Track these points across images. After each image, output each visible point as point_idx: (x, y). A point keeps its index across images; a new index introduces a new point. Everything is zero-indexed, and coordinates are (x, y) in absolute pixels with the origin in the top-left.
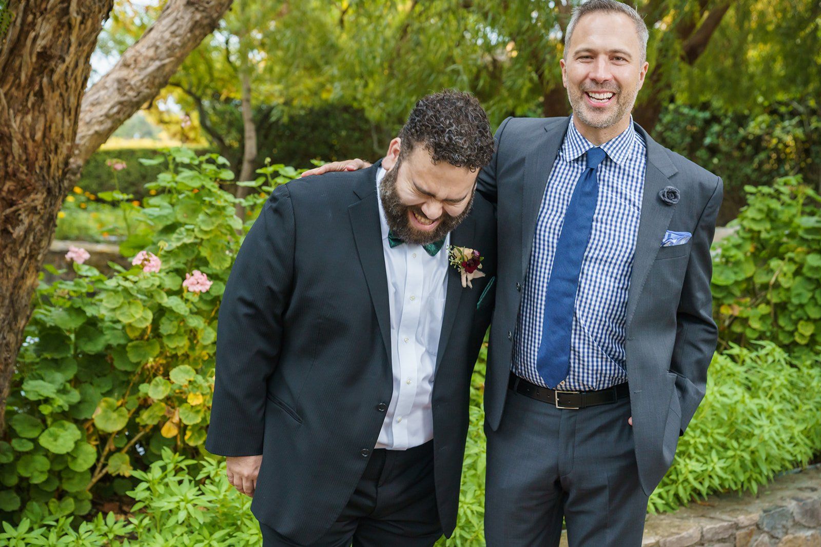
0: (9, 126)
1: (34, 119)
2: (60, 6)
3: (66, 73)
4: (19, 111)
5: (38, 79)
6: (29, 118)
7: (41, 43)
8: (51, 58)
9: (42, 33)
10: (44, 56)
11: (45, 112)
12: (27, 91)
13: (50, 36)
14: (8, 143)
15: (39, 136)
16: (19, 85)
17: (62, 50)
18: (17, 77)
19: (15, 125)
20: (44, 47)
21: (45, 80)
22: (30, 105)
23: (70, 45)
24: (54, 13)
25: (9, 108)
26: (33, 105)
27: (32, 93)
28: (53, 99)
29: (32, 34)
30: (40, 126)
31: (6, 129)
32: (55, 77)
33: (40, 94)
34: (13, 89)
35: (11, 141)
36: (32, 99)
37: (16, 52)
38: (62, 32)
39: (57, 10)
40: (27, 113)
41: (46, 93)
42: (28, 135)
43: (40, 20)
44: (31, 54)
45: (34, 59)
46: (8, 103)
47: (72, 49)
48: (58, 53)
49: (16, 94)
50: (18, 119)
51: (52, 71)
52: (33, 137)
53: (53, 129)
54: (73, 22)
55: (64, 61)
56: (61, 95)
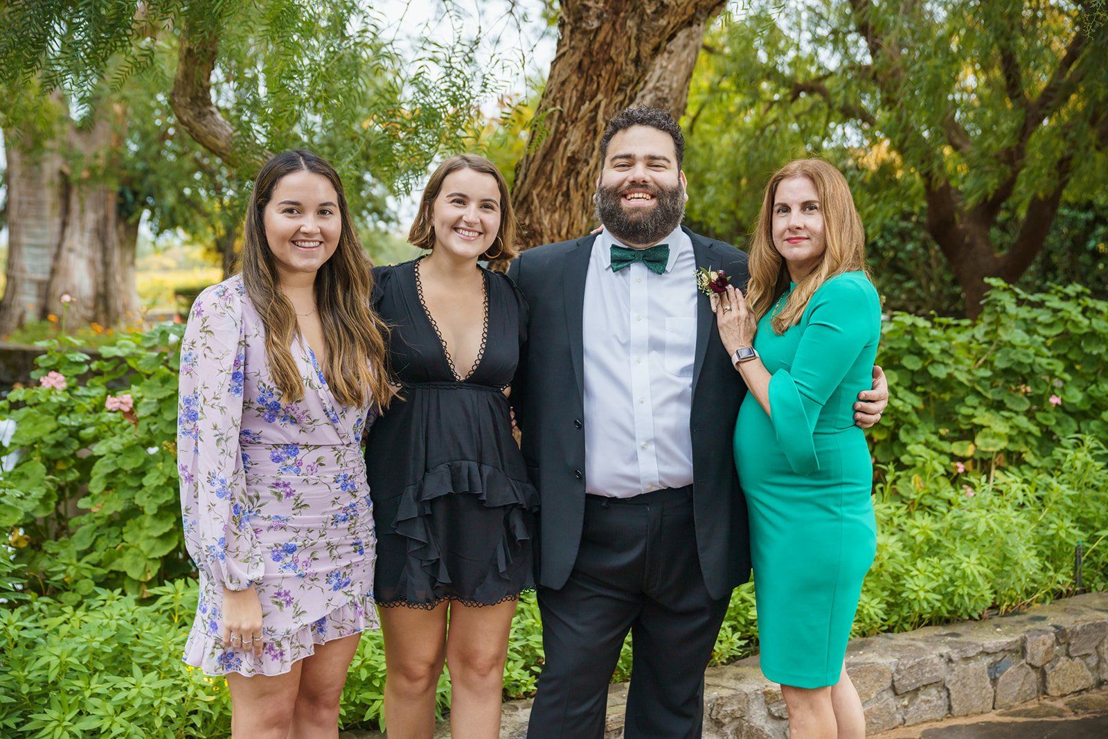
0: (540, 223)
1: (562, 218)
2: (589, 115)
3: (588, 175)
4: (548, 210)
5: (566, 181)
6: (556, 216)
7: (571, 148)
8: (578, 161)
9: (572, 139)
10: (573, 160)
11: (570, 210)
12: (556, 192)
13: (579, 142)
14: (539, 239)
15: (564, 232)
16: (550, 186)
17: (587, 154)
18: (549, 179)
19: (546, 222)
20: (574, 153)
21: (572, 181)
22: (558, 204)
23: (594, 149)
24: (583, 121)
25: (541, 207)
26: (561, 204)
27: (560, 194)
28: (576, 198)
29: (564, 141)
30: (565, 224)
31: (537, 226)
32: (580, 179)
33: (567, 195)
34: (544, 191)
35: (542, 237)
36: (560, 198)
37: (548, 157)
38: (588, 138)
39: (586, 118)
40: (554, 212)
41: (572, 192)
42: (555, 231)
43: (571, 128)
44: (562, 158)
45: (565, 163)
46: (540, 202)
47: (595, 153)
48: (583, 157)
49: (546, 194)
50: (548, 217)
51: (578, 173)
52: (559, 233)
53: (575, 226)
54: (599, 129)
55: (588, 164)
56: (583, 195)
